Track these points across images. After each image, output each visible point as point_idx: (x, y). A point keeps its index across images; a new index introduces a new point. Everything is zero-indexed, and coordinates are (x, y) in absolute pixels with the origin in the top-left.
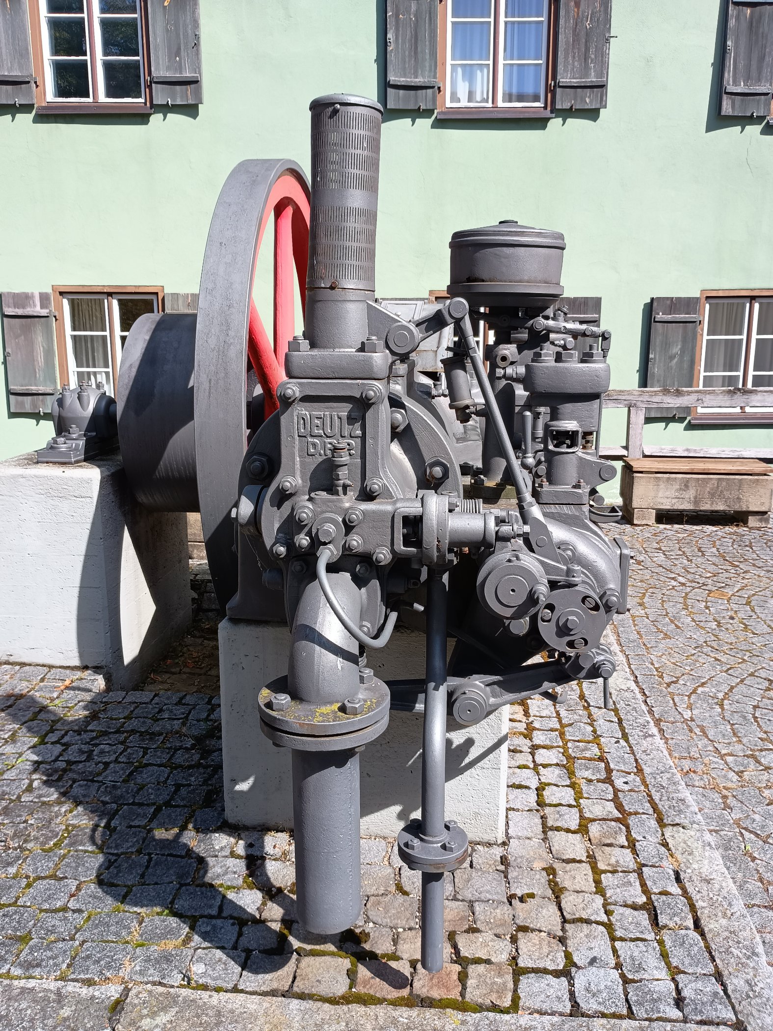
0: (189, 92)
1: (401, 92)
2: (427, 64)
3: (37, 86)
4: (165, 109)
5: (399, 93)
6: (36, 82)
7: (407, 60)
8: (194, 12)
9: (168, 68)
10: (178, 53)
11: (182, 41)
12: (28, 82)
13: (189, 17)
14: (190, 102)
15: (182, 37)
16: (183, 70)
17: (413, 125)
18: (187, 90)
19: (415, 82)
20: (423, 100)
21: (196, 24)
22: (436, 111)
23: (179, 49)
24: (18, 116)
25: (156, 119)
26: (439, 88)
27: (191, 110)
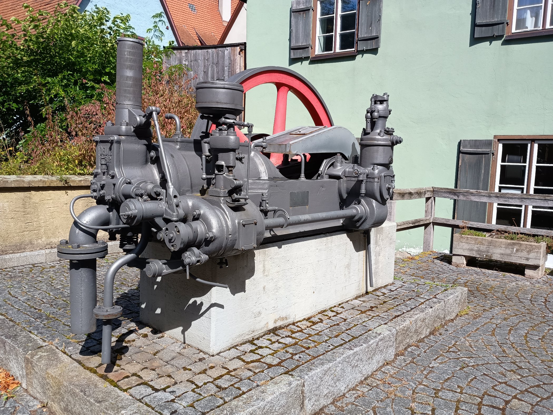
0: (374, 43)
1: (484, 28)
2: (500, 11)
3: (312, 49)
4: (363, 52)
5: (482, 29)
6: (311, 47)
7: (488, 11)
8: (380, 5)
9: (366, 33)
10: (371, 26)
11: (373, 20)
12: (308, 47)
13: (377, 8)
14: (374, 47)
15: (373, 18)
16: (372, 33)
17: (490, 45)
18: (373, 42)
19: (493, 22)
20: (496, 31)
21: (380, 10)
22: (505, 36)
23: (372, 23)
24: (304, 62)
25: (359, 57)
26: (507, 23)
27: (374, 51)
